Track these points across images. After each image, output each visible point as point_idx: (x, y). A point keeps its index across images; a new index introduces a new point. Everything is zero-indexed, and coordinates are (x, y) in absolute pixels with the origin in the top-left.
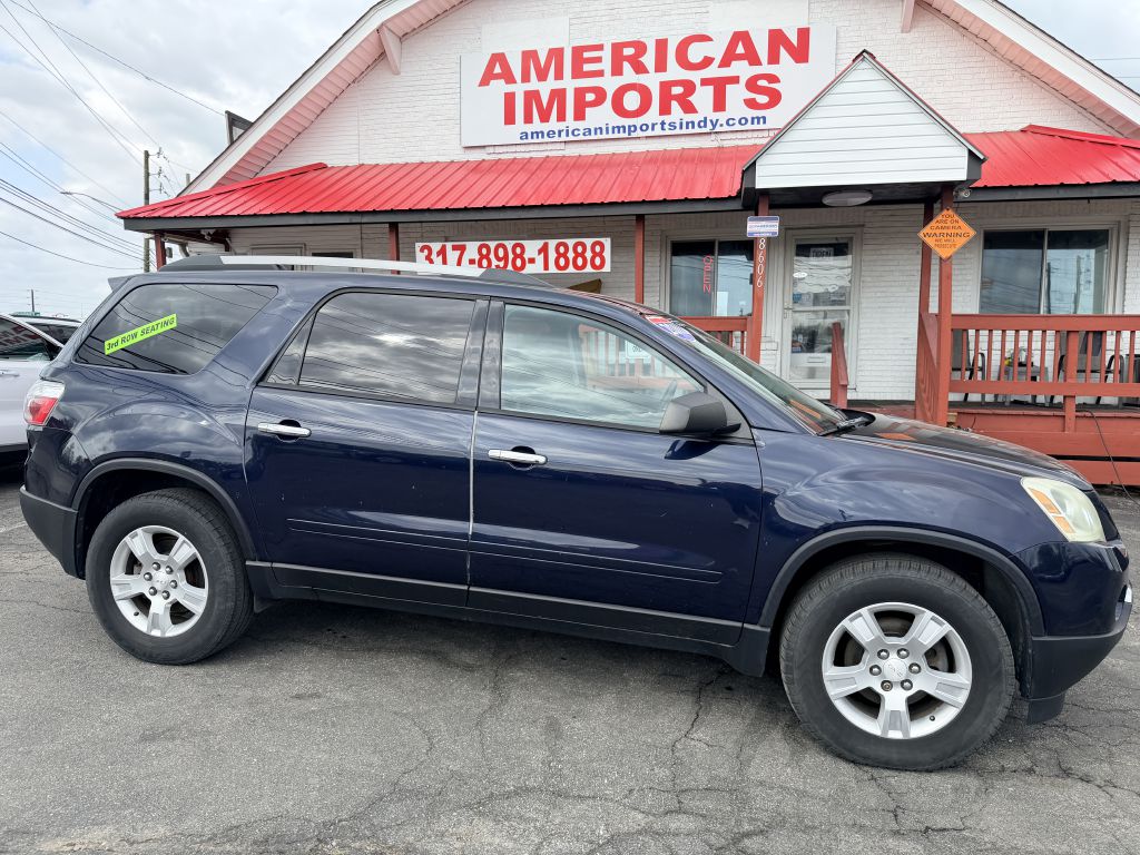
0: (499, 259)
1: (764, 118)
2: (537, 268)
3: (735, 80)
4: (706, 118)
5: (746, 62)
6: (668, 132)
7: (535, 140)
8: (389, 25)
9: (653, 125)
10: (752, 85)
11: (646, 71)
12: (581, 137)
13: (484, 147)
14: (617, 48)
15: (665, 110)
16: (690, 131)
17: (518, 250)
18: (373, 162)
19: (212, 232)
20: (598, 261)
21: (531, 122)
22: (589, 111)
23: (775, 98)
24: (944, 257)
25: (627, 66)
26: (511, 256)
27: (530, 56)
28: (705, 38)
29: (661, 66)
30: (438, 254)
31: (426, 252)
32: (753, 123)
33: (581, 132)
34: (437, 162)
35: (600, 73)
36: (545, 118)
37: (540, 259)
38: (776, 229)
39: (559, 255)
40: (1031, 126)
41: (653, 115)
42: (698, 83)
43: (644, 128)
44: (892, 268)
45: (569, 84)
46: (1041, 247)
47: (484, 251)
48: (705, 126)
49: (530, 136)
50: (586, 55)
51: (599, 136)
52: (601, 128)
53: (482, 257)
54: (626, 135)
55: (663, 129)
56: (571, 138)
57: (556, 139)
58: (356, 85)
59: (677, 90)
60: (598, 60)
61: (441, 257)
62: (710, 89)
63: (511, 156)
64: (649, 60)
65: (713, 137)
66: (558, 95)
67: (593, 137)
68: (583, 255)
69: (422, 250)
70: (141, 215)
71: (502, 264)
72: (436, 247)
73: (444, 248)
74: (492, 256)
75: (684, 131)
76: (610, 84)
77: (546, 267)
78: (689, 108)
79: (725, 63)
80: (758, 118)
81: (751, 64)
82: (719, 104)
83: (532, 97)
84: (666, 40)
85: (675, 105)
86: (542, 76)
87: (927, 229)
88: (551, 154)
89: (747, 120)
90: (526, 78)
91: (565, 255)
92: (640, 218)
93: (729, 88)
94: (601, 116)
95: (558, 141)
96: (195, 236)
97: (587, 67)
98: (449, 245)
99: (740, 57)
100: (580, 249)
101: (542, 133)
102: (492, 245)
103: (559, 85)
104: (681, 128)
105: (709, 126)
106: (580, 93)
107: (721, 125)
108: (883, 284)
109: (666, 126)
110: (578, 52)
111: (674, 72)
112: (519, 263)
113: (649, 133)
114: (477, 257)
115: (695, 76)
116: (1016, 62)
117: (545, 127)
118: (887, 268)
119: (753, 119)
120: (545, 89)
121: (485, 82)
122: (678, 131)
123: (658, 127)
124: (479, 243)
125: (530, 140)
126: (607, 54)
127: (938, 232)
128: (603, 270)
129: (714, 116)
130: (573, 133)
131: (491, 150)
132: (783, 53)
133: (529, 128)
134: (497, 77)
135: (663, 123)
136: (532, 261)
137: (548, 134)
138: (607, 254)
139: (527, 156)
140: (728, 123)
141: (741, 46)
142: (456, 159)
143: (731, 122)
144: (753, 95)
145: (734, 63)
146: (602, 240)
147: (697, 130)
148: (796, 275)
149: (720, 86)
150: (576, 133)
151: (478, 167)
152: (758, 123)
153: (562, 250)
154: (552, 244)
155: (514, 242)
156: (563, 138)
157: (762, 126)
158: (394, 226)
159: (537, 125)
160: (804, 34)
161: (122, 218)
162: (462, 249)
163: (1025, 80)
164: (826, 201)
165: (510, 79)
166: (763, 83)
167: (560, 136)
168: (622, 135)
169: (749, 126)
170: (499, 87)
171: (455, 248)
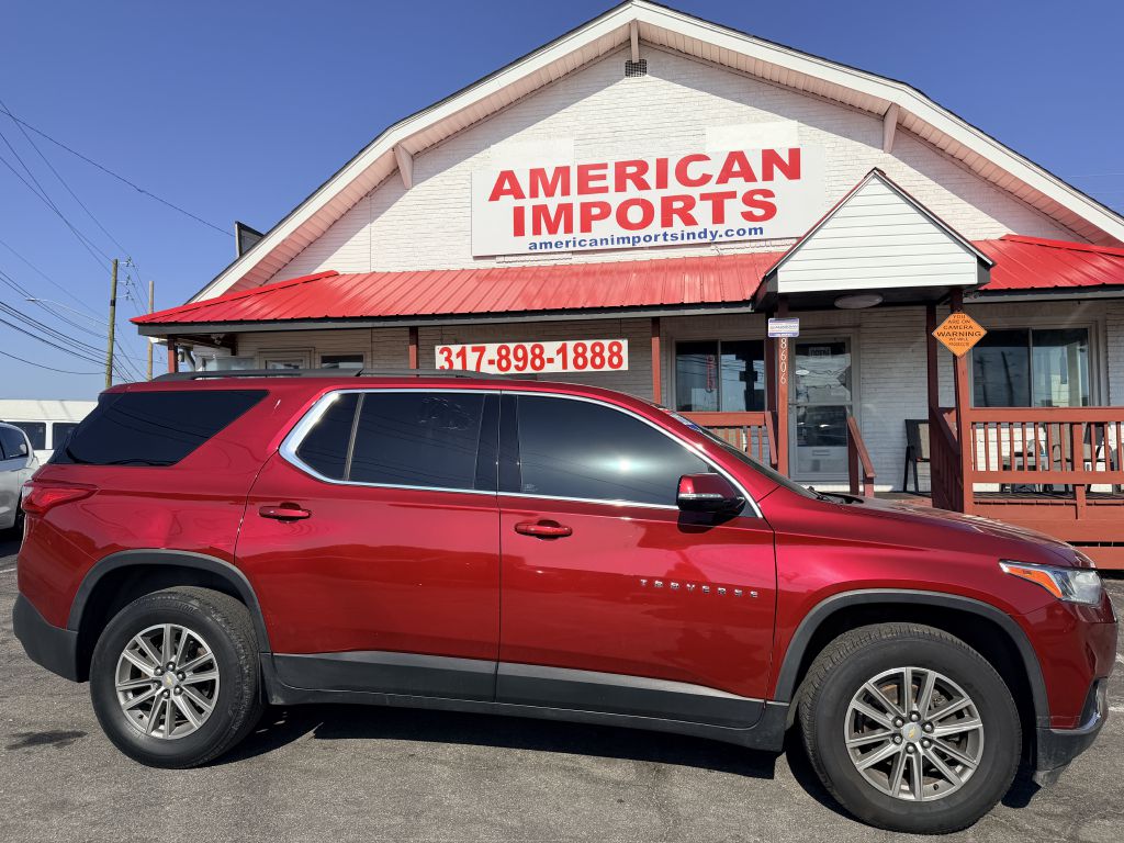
0: (518, 359)
1: (761, 229)
2: (555, 367)
3: (732, 195)
4: (706, 230)
5: (742, 179)
6: (670, 243)
7: (544, 250)
8: (404, 144)
9: (656, 237)
10: (748, 199)
11: (647, 187)
12: (588, 248)
13: (494, 257)
14: (620, 167)
15: (667, 222)
16: (691, 241)
17: (537, 351)
18: (386, 270)
19: (222, 336)
20: (615, 360)
21: (540, 234)
22: (594, 224)
23: (771, 211)
24: (958, 354)
25: (630, 183)
26: (530, 356)
27: (537, 174)
28: (702, 158)
29: (662, 182)
30: (458, 355)
31: (446, 354)
32: (750, 234)
33: (588, 243)
34: (448, 271)
35: (605, 190)
36: (553, 229)
37: (559, 359)
38: (797, 330)
39: (578, 355)
40: (1008, 235)
41: (655, 227)
42: (697, 198)
43: (648, 239)
44: (890, 365)
45: (576, 199)
46: (1027, 345)
47: (504, 352)
48: (705, 237)
49: (538, 246)
50: (591, 173)
51: (604, 247)
52: (606, 240)
53: (501, 357)
54: (630, 245)
55: (665, 240)
56: (578, 248)
57: (564, 249)
58: (368, 198)
59: (678, 205)
60: (603, 177)
61: (460, 358)
62: (709, 204)
63: (521, 264)
64: (650, 177)
65: (713, 247)
66: (566, 209)
67: (599, 247)
68: (600, 354)
69: (442, 352)
70: (157, 321)
71: (521, 364)
72: (455, 349)
73: (464, 349)
74: (511, 357)
75: (686, 241)
76: (614, 199)
77: (565, 366)
78: (689, 221)
79: (723, 179)
80: (756, 230)
81: (747, 180)
82: (718, 217)
83: (539, 211)
84: (666, 160)
85: (676, 218)
86: (550, 193)
87: (940, 329)
88: (559, 263)
89: (744, 232)
90: (534, 194)
91: (583, 355)
92: (656, 320)
93: (728, 203)
94: (606, 228)
95: (563, 251)
96: (206, 340)
97: (592, 184)
98: (469, 347)
99: (736, 175)
100: (598, 349)
101: (550, 243)
102: (512, 346)
103: (566, 200)
104: (683, 238)
105: (709, 237)
106: (585, 207)
107: (721, 236)
108: (882, 380)
109: (668, 238)
110: (583, 170)
111: (675, 188)
112: (538, 362)
113: (653, 243)
114: (496, 358)
115: (695, 192)
116: (991, 179)
117: (553, 238)
118: (885, 366)
119: (750, 230)
120: (552, 204)
121: (495, 197)
122: (679, 242)
123: (661, 238)
124: (498, 345)
125: (538, 250)
126: (610, 173)
127: (951, 331)
128: (620, 369)
129: (712, 228)
130: (580, 243)
131: (502, 259)
132: (777, 171)
133: (538, 239)
134: (507, 192)
135: (665, 235)
136: (551, 361)
137: (556, 244)
138: (625, 353)
139: (536, 264)
140: (727, 234)
141: (736, 164)
142: (467, 267)
143: (730, 233)
144: (748, 209)
145: (731, 180)
146: (620, 341)
147: (698, 240)
148: (799, 372)
149: (718, 201)
150: (583, 243)
151: (489, 275)
152: (756, 233)
153: (580, 350)
154: (571, 344)
155: (532, 344)
156: (571, 248)
157: (759, 236)
158: (414, 331)
159: (545, 236)
160: (795, 154)
161: (137, 323)
162: (482, 350)
163: (1000, 195)
164: (838, 304)
165: (519, 195)
166: (758, 197)
167: (567, 246)
168: (626, 245)
169: (747, 237)
170: (508, 202)
171: (474, 350)
